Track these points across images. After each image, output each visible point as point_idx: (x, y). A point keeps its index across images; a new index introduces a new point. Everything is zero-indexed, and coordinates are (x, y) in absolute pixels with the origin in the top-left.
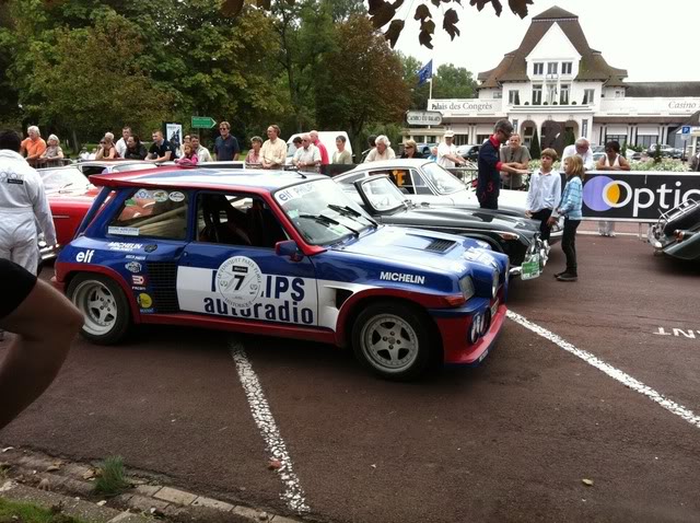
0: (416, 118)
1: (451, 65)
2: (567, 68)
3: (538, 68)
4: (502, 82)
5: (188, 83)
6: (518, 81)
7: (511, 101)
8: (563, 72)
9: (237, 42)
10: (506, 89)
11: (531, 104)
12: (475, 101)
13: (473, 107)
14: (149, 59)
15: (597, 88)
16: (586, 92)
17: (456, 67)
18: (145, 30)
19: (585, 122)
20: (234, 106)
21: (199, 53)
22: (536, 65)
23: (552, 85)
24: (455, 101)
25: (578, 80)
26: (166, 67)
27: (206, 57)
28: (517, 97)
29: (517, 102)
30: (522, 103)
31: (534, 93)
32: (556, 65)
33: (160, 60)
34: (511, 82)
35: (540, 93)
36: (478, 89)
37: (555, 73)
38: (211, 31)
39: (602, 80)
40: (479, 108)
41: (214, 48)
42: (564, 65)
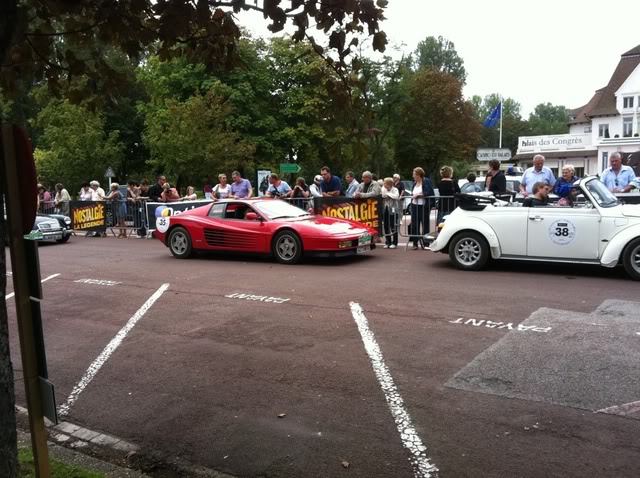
0: (486, 155)
1: (549, 104)
3: (628, 102)
4: (592, 117)
5: (278, 136)
6: (608, 116)
7: (601, 134)
9: (318, 99)
10: (596, 124)
11: (621, 137)
12: (565, 137)
13: (563, 142)
14: (245, 119)
17: (554, 105)
18: (244, 95)
20: (316, 153)
21: (288, 111)
22: (625, 100)
24: (545, 138)
26: (260, 124)
27: (293, 114)
28: (607, 131)
29: (607, 136)
30: (612, 136)
31: (625, 126)
33: (255, 118)
34: (600, 116)
35: (631, 125)
36: (569, 126)
38: (297, 92)
40: (569, 142)
41: (300, 106)
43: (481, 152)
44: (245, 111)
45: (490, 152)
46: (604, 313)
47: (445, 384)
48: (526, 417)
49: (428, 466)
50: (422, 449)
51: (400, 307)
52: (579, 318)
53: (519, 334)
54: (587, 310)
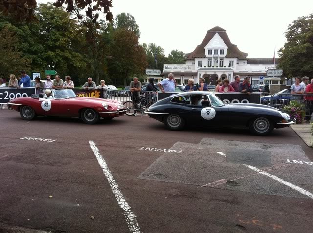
0: (150, 72)
1: (177, 50)
2: (222, 52)
3: (210, 52)
4: (195, 58)
5: (45, 55)
6: (201, 57)
7: (199, 66)
8: (221, 54)
9: (67, 38)
10: (197, 61)
11: (207, 67)
12: (184, 66)
13: (183, 68)
14: (26, 45)
15: (235, 60)
16: (230, 62)
17: (179, 51)
18: (25, 32)
19: (230, 75)
21: (50, 43)
23: (216, 59)
24: (175, 65)
25: (227, 57)
26: (35, 48)
27: (53, 45)
28: (201, 64)
29: (201, 66)
30: (203, 67)
31: (208, 62)
32: (217, 50)
34: (198, 57)
35: (211, 62)
36: (185, 61)
37: (217, 54)
38: (55, 33)
39: (237, 57)
40: (185, 68)
41: (57, 41)
42: (221, 50)
43: (147, 70)
44: (26, 41)
45: (152, 70)
46: (203, 144)
47: (138, 178)
48: (174, 190)
49: (132, 215)
50: (129, 208)
51: (114, 143)
52: (193, 146)
53: (169, 153)
54: (196, 143)
